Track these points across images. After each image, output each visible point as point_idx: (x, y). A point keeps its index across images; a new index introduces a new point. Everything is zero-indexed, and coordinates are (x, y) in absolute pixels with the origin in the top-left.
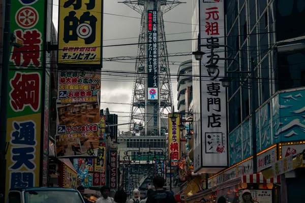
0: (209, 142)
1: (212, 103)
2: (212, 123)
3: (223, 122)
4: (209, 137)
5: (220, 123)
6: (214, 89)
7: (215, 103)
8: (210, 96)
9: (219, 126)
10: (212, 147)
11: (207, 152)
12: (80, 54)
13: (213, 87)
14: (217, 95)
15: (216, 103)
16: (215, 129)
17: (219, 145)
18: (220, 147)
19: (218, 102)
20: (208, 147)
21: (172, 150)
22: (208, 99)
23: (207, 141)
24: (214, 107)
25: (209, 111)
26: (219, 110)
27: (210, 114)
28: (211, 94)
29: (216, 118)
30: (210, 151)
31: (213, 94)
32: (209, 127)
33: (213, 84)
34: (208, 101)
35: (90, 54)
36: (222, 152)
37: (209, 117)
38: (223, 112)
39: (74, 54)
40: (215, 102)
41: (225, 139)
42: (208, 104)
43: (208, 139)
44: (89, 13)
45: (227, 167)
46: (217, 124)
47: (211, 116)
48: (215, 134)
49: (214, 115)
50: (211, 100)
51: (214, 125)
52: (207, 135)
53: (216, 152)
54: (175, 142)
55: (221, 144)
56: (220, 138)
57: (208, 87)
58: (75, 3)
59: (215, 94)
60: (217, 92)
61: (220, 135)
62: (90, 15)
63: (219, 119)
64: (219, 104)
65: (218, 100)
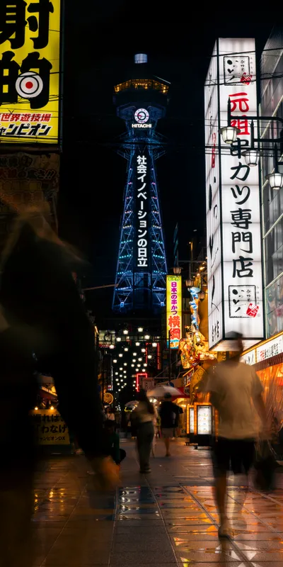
0: (234, 301)
1: (239, 240)
2: (239, 271)
3: (257, 269)
4: (235, 292)
5: (251, 271)
6: (241, 219)
7: (244, 240)
8: (235, 230)
9: (250, 275)
10: (239, 308)
11: (232, 315)
12: (22, 127)
13: (241, 214)
14: (247, 227)
15: (246, 239)
16: (244, 281)
17: (251, 304)
18: (253, 307)
19: (248, 239)
20: (234, 307)
21: (171, 326)
22: (233, 234)
23: (232, 299)
24: (243, 245)
25: (234, 251)
26: (251, 251)
27: (236, 256)
28: (238, 226)
29: (246, 263)
30: (237, 314)
31: (240, 225)
32: (234, 276)
33: (240, 210)
34: (233, 238)
35: (39, 126)
36: (255, 315)
37: (235, 261)
38: (256, 254)
39: (11, 126)
40: (244, 238)
41: (260, 295)
42: (234, 242)
43: (233, 296)
44: (37, 54)
45: (263, 339)
46: (247, 272)
47: (238, 260)
48: (244, 288)
49: (242, 259)
50: (237, 235)
51: (242, 274)
52: (232, 289)
53: (247, 316)
54: (176, 315)
55: (253, 303)
56: (252, 294)
57: (233, 216)
58: (13, 36)
59: (244, 225)
60: (247, 223)
61: (252, 289)
62: (40, 58)
63: (250, 264)
64: (250, 241)
65: (248, 235)
